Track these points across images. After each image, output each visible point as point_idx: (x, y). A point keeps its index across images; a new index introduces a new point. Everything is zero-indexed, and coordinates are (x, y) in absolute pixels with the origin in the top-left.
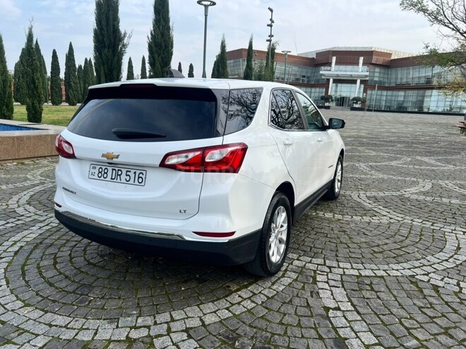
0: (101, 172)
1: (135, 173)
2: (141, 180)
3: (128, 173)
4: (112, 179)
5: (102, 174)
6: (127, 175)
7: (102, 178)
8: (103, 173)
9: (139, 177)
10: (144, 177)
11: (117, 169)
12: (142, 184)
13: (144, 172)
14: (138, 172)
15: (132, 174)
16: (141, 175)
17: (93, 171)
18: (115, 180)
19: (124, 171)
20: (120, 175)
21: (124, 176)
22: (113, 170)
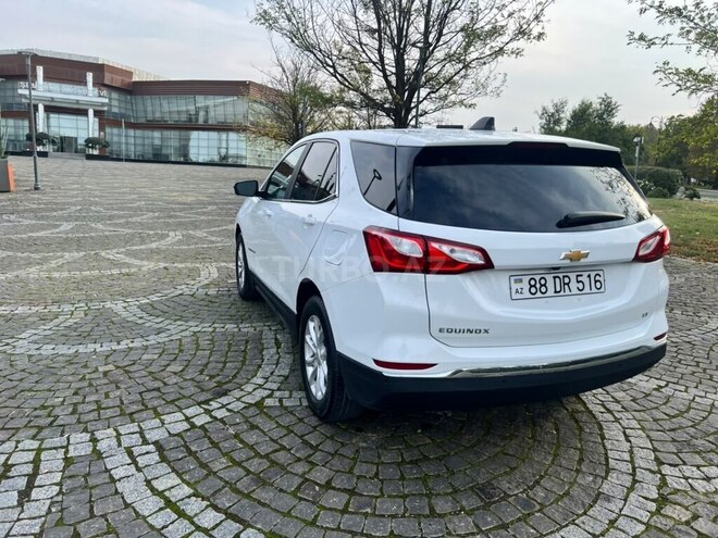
0: (534, 286)
1: (589, 276)
2: (598, 284)
3: (580, 279)
4: (556, 292)
5: (537, 288)
6: (578, 282)
7: (538, 294)
8: (538, 286)
9: (596, 282)
10: (601, 279)
11: (561, 275)
12: (602, 290)
13: (601, 273)
14: (593, 274)
15: (584, 278)
16: (598, 278)
17: (519, 286)
18: (562, 293)
19: (573, 276)
20: (568, 284)
21: (574, 285)
22: (554, 278)
